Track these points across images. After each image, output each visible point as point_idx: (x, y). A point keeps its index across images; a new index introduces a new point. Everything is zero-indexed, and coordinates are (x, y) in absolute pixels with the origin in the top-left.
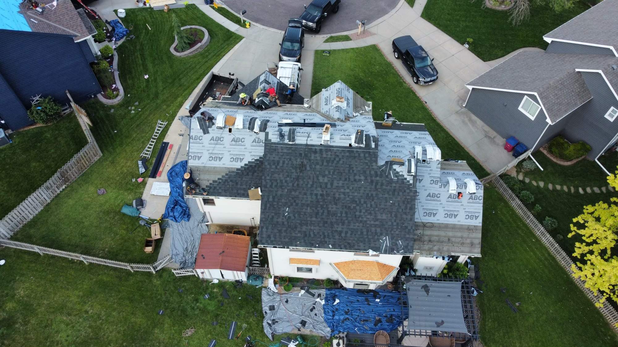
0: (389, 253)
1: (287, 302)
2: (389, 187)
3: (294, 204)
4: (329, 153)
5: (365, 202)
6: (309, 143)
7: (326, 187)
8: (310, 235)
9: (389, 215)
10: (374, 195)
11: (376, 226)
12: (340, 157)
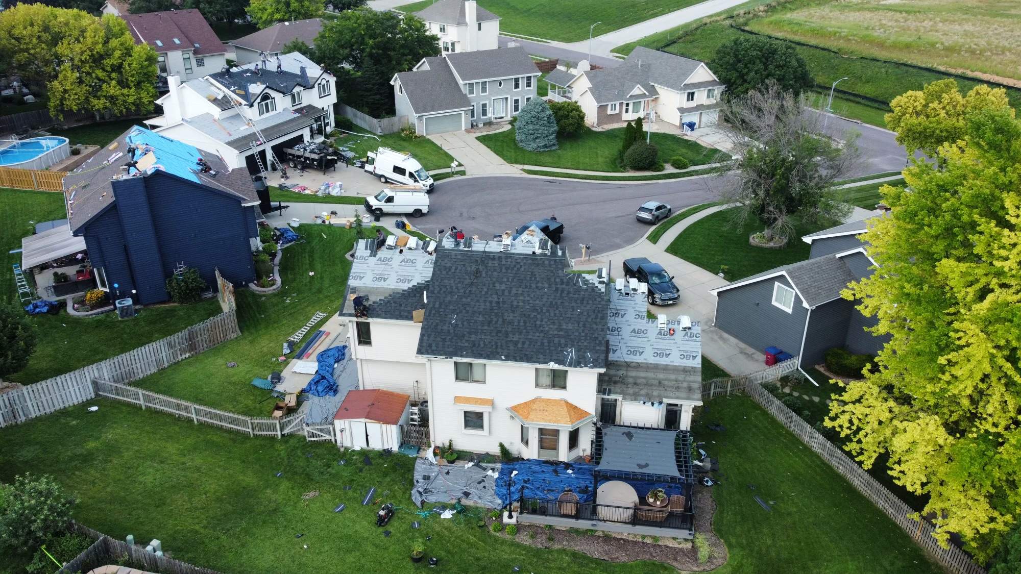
0: (575, 367)
1: (448, 473)
2: (577, 296)
3: (464, 311)
4: (509, 260)
5: (548, 311)
6: (487, 250)
7: (503, 294)
8: (479, 345)
9: (576, 325)
10: (559, 303)
11: (559, 336)
12: (522, 264)
